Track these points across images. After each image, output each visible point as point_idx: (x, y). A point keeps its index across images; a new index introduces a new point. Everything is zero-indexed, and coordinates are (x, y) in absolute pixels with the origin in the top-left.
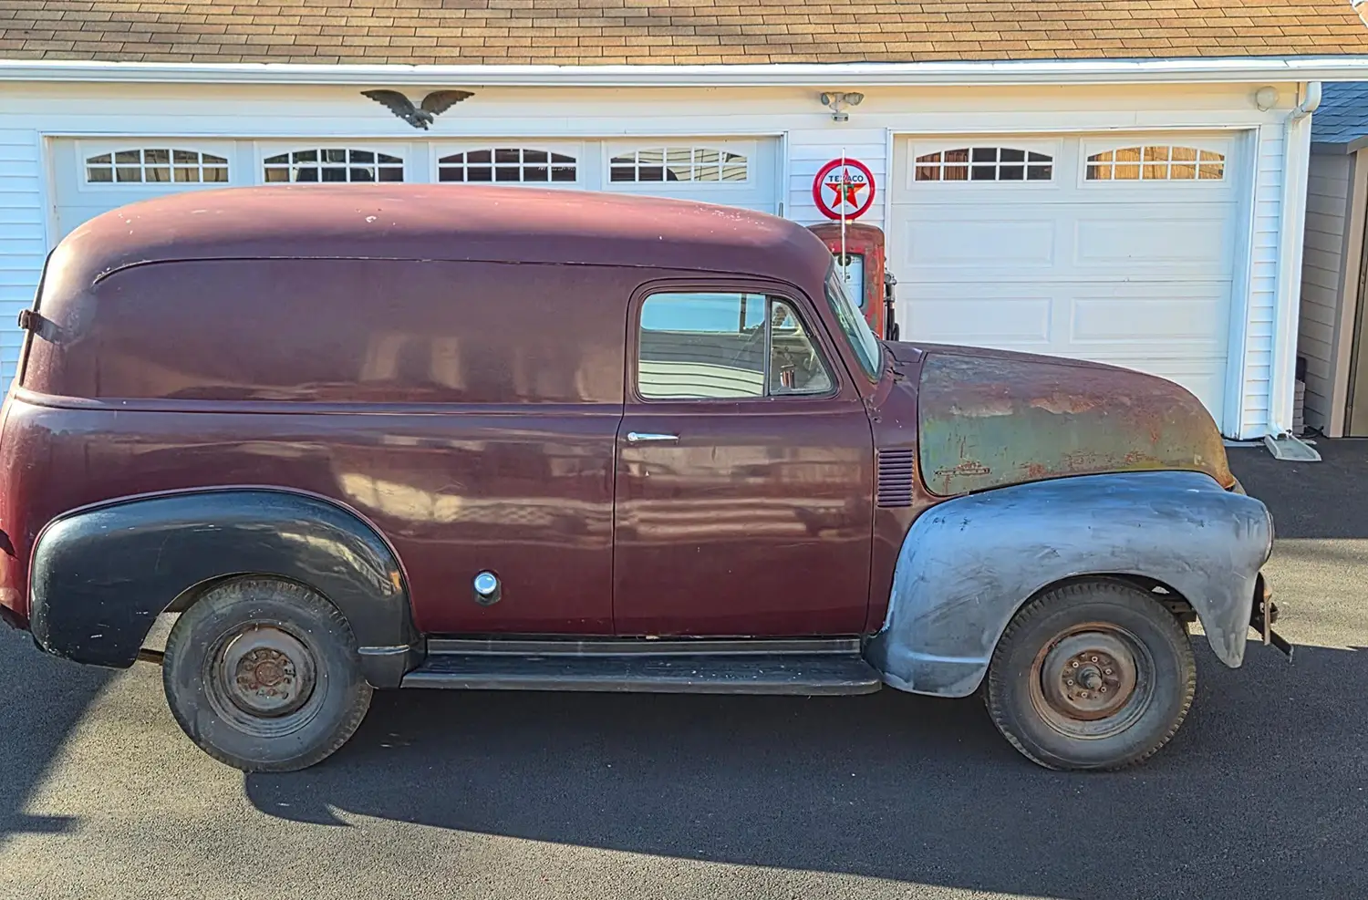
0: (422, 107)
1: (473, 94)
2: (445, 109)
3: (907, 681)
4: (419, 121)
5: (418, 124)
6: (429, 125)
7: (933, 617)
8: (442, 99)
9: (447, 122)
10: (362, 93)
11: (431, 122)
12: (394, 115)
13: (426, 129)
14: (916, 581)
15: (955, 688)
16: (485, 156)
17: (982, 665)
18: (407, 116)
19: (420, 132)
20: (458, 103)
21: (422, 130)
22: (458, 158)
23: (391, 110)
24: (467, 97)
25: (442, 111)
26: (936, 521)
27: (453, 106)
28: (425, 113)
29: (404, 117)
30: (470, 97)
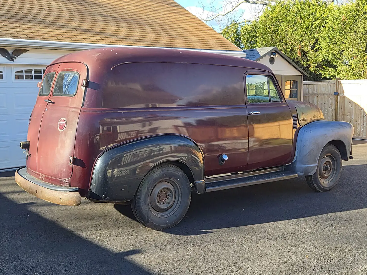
0: (12, 54)
1: (29, 50)
2: (20, 55)
3: (302, 173)
5: (11, 59)
6: (14, 60)
7: (308, 155)
8: (19, 51)
9: (21, 59)
11: (16, 59)
12: (2, 56)
13: (14, 61)
14: (303, 147)
15: (312, 172)
16: (30, 71)
17: (316, 166)
18: (7, 57)
19: (11, 62)
20: (24, 53)
21: (12, 62)
22: (22, 72)
24: (27, 51)
25: (18, 56)
26: (305, 131)
27: (22, 54)
28: (14, 56)
29: (6, 57)
30: (28, 51)
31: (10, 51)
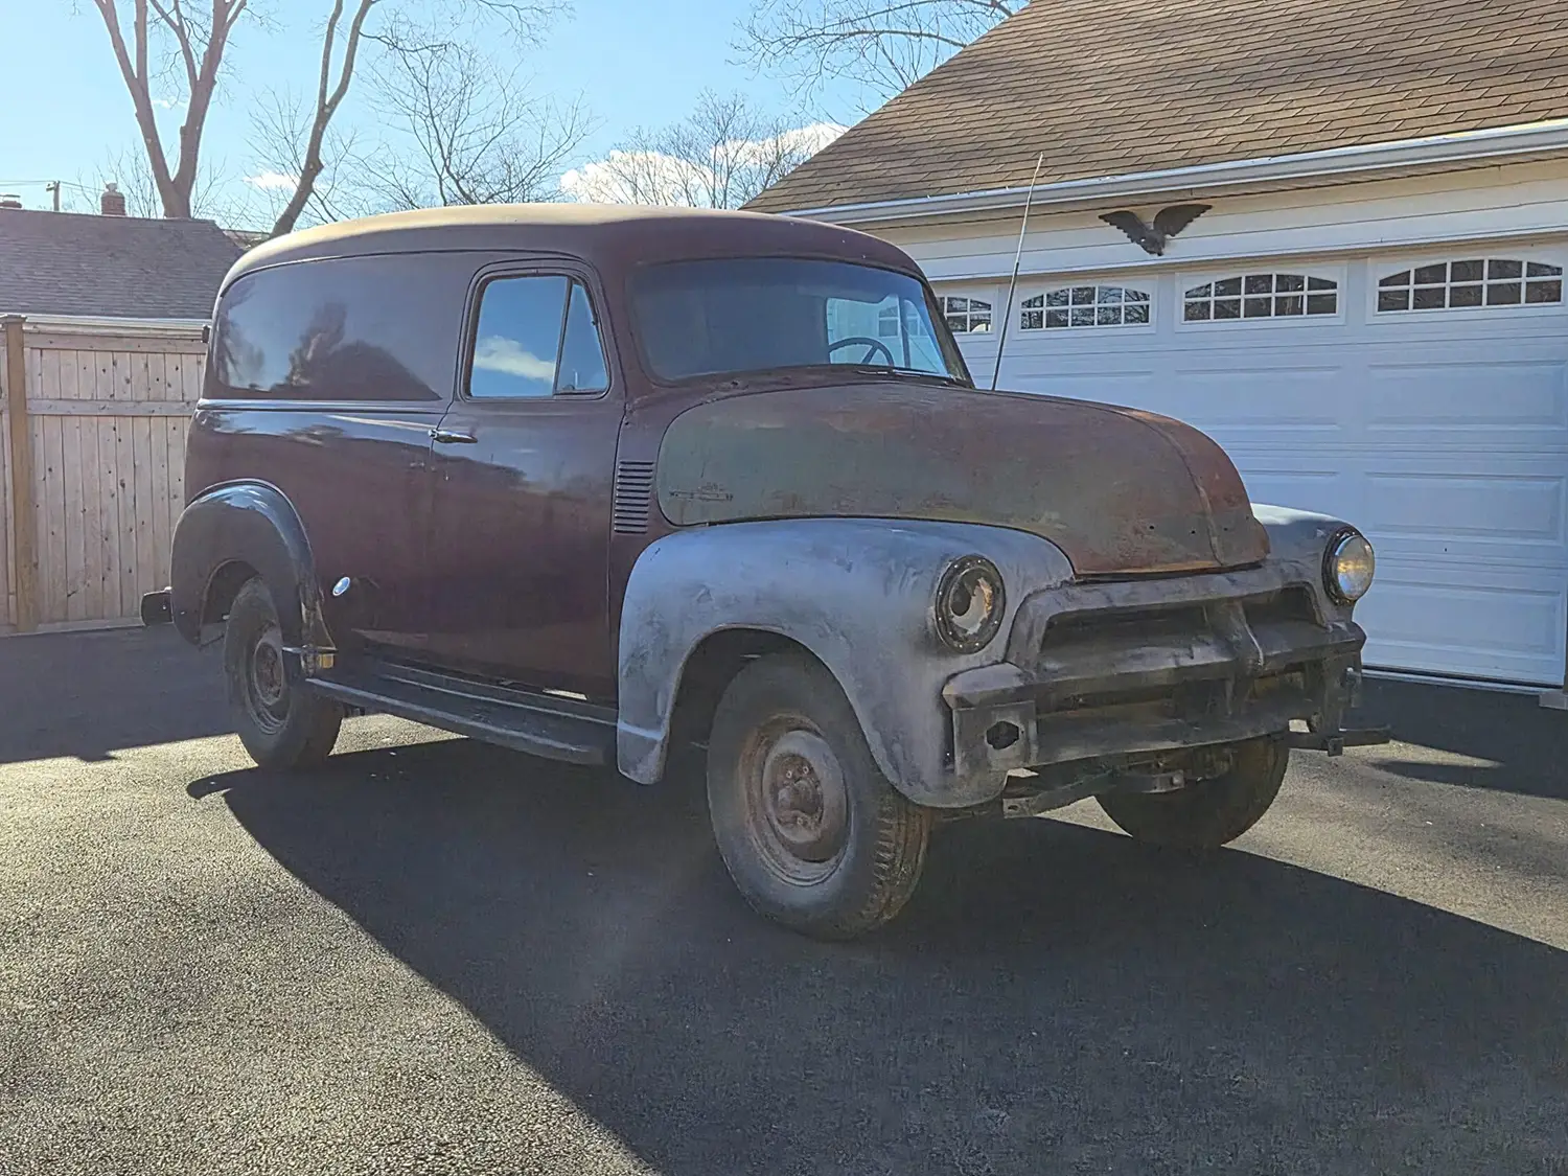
0: (1156, 227)
1: (1210, 207)
2: (1182, 229)
4: (1154, 246)
5: (1152, 248)
6: (1162, 250)
8: (1178, 214)
9: (1183, 246)
10: (1100, 217)
11: (1168, 246)
13: (1162, 254)
15: (640, 770)
17: (655, 742)
18: (1142, 241)
20: (1195, 219)
23: (1126, 234)
24: (1204, 212)
25: (1177, 232)
27: (1191, 224)
28: (1159, 234)
29: (1139, 242)
30: (1208, 212)
31: (1149, 218)
